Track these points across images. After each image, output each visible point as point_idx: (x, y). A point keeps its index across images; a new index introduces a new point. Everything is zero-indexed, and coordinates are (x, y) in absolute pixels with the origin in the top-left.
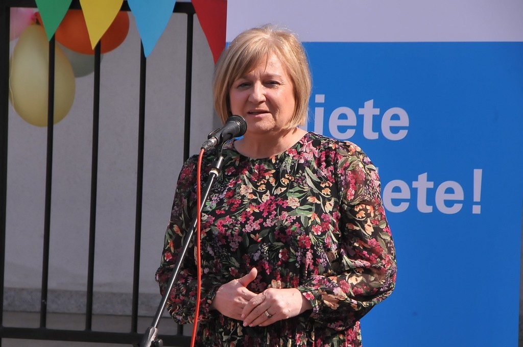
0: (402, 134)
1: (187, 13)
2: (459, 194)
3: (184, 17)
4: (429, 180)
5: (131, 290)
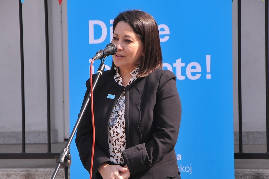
0: (167, 39)
2: (199, 69)
4: (182, 62)
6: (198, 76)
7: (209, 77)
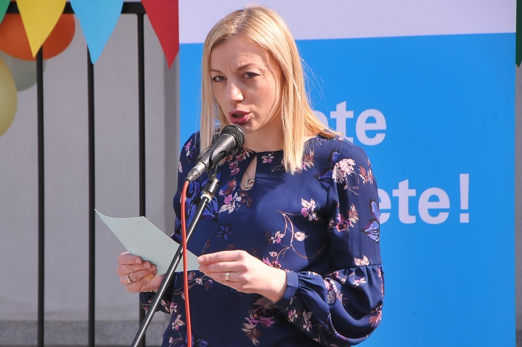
0: (379, 139)
1: (136, 13)
2: (444, 202)
3: (134, 18)
4: (410, 187)
5: (86, 317)
6: (443, 218)
7: (464, 218)
